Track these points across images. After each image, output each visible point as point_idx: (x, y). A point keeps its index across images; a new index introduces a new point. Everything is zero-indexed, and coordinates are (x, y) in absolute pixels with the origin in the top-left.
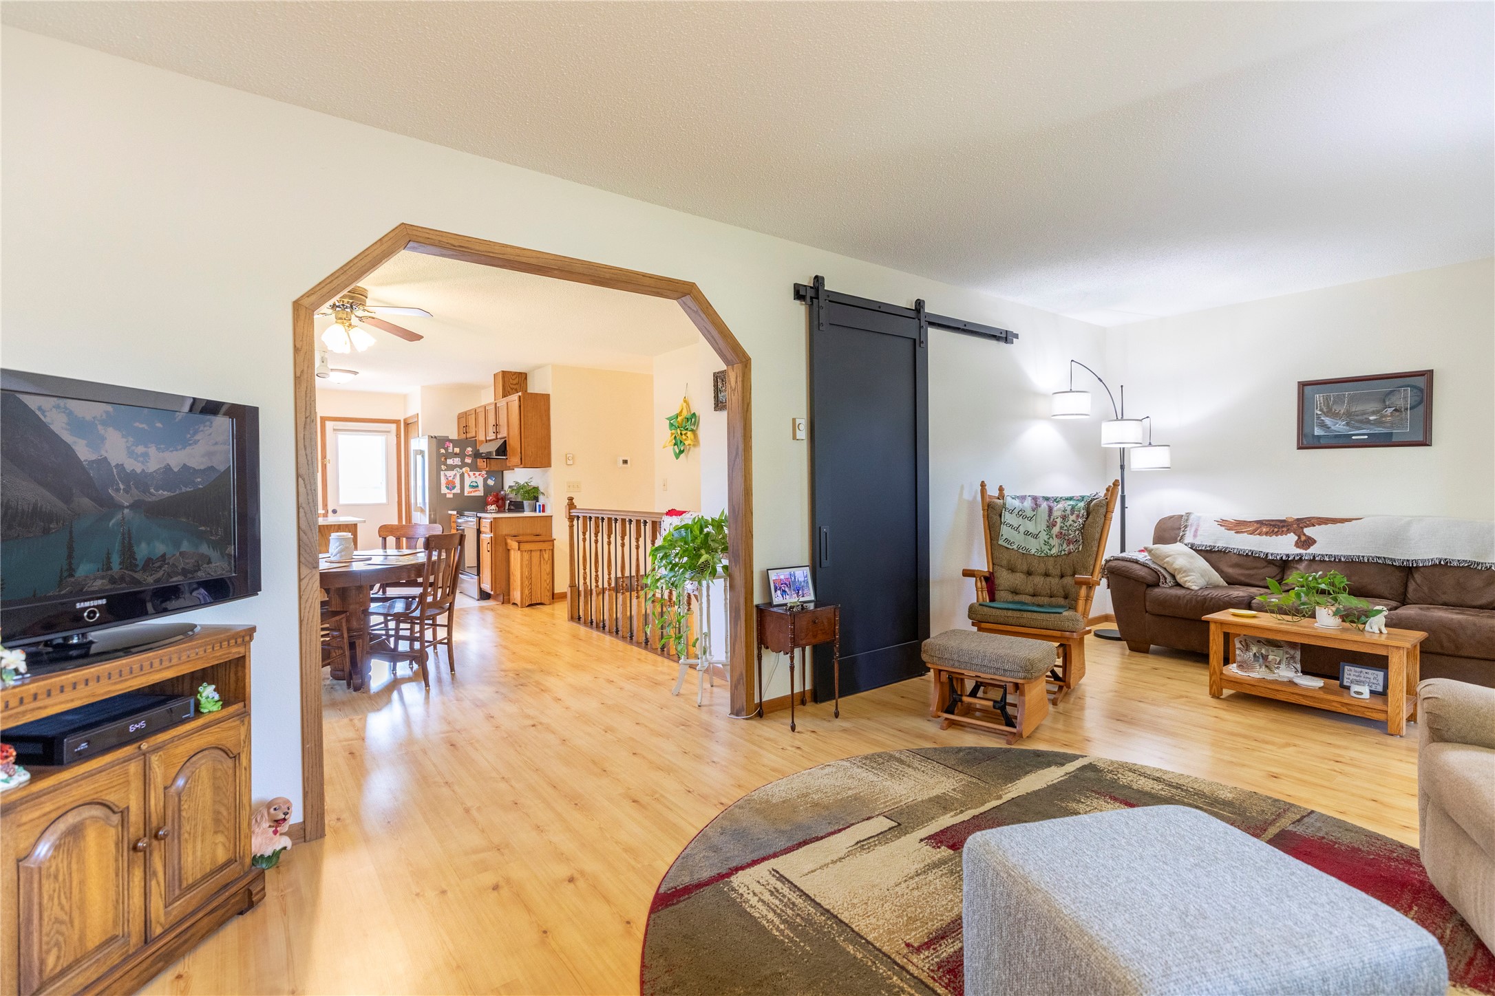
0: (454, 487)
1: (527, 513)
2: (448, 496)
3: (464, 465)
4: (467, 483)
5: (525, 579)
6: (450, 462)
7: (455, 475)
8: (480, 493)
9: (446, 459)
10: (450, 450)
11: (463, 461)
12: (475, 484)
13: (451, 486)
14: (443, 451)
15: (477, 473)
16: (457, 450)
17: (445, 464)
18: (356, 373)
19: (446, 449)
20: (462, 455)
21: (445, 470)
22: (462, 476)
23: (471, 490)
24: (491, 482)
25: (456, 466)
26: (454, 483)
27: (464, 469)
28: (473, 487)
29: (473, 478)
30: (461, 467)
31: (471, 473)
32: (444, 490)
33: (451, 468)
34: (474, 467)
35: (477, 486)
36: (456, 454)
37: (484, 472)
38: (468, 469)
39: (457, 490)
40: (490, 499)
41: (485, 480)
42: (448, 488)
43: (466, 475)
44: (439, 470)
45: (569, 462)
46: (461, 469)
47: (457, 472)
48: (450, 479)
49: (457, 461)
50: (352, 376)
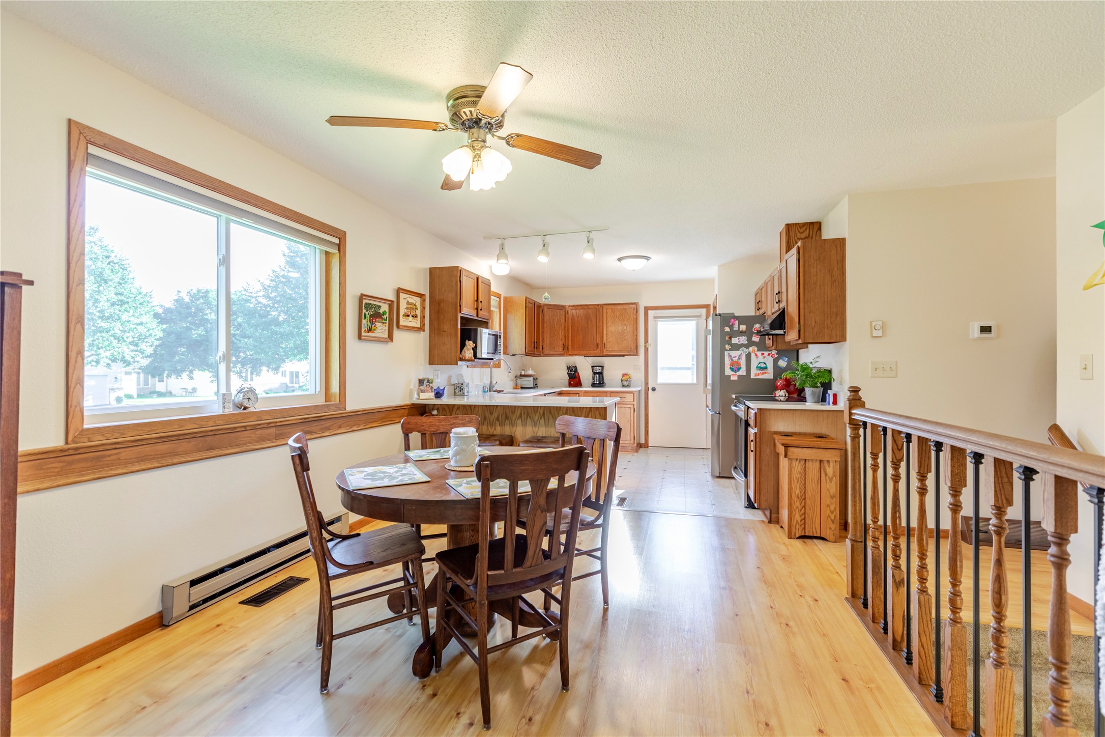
0: (739, 369)
1: (810, 405)
2: (733, 378)
3: (750, 343)
4: (754, 363)
5: (794, 498)
6: (735, 341)
7: (741, 355)
8: (769, 375)
9: (730, 338)
10: (736, 328)
11: (749, 339)
12: (763, 365)
13: (735, 367)
14: (727, 329)
15: (766, 353)
16: (743, 328)
17: (730, 344)
18: (647, 258)
19: (731, 327)
20: (748, 333)
21: (730, 350)
22: (748, 357)
23: (759, 372)
24: (783, 363)
25: (742, 345)
26: (739, 364)
27: (751, 349)
28: (761, 368)
29: (761, 359)
30: (747, 346)
31: (759, 353)
32: (728, 372)
33: (736, 347)
34: (762, 347)
35: (766, 368)
36: (742, 332)
37: (774, 352)
38: (756, 348)
39: (742, 372)
40: (779, 383)
41: (776, 361)
42: (732, 369)
43: (753, 355)
44: (723, 350)
45: (875, 333)
46: (747, 348)
47: (743, 352)
48: (735, 359)
49: (743, 340)
50: (645, 261)
